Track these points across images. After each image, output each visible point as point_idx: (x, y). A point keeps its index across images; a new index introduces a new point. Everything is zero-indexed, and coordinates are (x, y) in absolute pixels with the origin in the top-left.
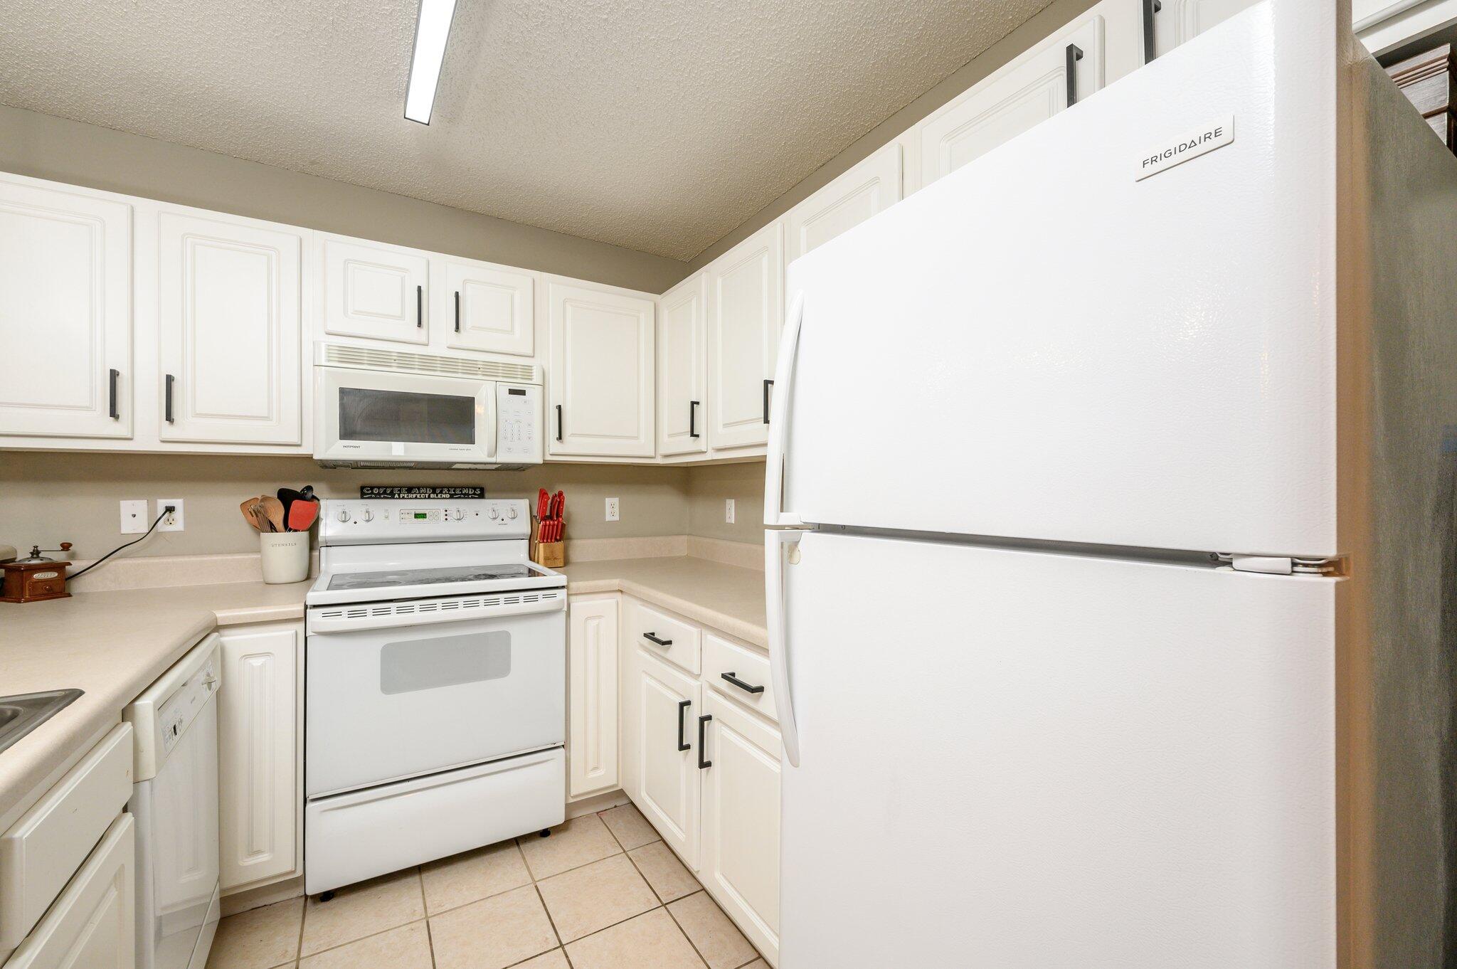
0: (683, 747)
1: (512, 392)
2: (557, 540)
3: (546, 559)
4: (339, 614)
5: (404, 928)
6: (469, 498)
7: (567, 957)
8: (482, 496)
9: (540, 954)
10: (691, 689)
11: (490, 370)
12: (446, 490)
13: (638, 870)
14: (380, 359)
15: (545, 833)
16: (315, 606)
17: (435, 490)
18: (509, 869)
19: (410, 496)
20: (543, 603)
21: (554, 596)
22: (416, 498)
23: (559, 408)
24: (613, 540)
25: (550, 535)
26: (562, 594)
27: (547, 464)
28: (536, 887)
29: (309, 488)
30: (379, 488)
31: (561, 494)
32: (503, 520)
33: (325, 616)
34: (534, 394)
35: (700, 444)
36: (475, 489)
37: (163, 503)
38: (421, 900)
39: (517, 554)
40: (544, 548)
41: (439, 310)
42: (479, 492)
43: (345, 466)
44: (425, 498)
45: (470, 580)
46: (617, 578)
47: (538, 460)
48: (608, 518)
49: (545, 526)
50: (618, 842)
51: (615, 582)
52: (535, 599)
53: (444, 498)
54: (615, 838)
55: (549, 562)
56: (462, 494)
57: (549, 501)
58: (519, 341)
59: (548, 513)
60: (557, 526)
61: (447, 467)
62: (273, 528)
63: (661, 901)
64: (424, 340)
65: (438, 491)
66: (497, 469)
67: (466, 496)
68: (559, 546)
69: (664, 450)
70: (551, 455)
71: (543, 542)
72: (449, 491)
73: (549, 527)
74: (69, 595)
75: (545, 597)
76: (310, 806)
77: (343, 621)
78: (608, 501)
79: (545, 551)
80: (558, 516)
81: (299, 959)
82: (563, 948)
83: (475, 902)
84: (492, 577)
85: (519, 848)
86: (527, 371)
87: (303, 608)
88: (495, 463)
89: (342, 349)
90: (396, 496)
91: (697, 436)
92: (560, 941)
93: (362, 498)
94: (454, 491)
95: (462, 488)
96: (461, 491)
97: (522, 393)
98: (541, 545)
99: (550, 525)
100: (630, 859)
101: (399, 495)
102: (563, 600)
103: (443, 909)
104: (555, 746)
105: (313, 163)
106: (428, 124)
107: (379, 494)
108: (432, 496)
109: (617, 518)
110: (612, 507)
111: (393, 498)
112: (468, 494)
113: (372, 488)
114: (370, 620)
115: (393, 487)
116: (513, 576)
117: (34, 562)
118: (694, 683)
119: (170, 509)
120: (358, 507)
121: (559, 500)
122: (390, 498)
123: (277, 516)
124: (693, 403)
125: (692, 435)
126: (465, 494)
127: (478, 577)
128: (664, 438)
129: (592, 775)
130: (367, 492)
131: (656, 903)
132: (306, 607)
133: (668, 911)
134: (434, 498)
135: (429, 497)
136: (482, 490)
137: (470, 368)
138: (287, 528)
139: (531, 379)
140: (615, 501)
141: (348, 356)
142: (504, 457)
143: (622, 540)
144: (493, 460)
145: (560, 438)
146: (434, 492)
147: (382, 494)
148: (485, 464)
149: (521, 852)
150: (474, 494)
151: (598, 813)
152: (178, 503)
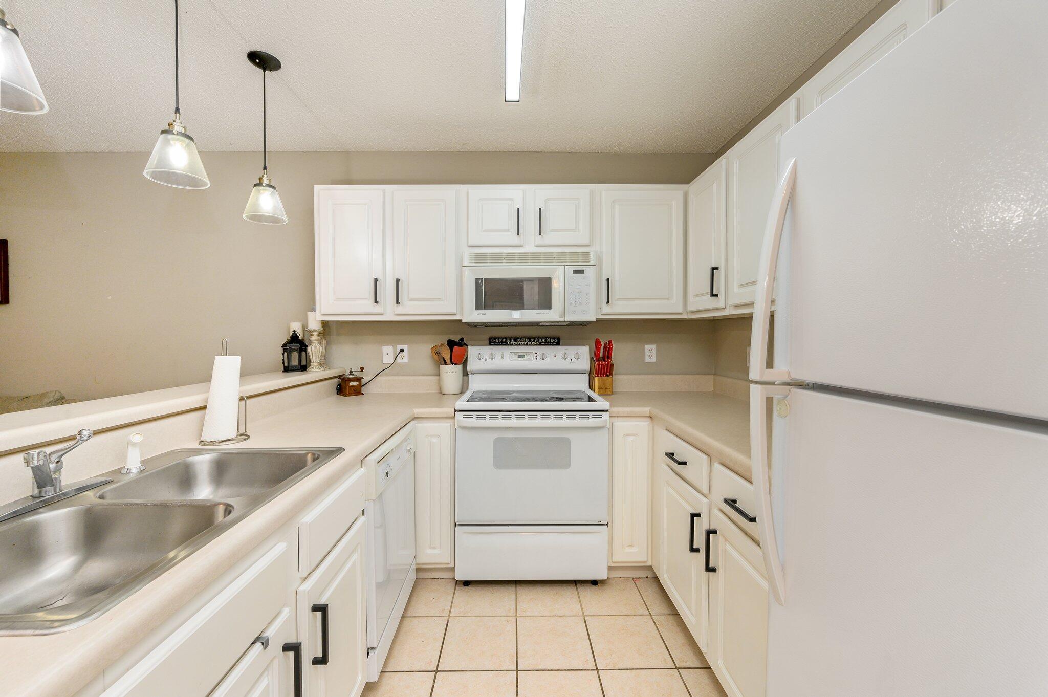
0: (693, 550)
1: (576, 272)
2: (607, 376)
3: (600, 388)
4: (471, 416)
5: (503, 619)
6: (550, 345)
7: (600, 679)
8: (558, 344)
9: (582, 670)
10: (701, 505)
11: (561, 258)
12: (536, 340)
13: (659, 632)
14: (497, 259)
15: (595, 583)
16: (460, 411)
17: (530, 340)
18: (567, 600)
19: (516, 343)
20: (592, 421)
21: (600, 417)
22: (519, 345)
23: (608, 280)
24: (651, 376)
25: (603, 370)
26: (606, 416)
27: (599, 321)
28: (585, 619)
29: (462, 339)
30: (499, 338)
31: (610, 342)
32: (571, 360)
33: (465, 416)
34: (590, 272)
35: (720, 302)
36: (554, 338)
37: (399, 347)
38: (514, 603)
39: (580, 384)
40: (599, 381)
41: (530, 222)
42: (557, 342)
43: (481, 326)
44: (525, 345)
45: (547, 401)
46: (648, 407)
47: (593, 318)
48: (648, 360)
49: (599, 365)
50: (646, 606)
51: (647, 410)
52: (587, 418)
53: (535, 345)
54: (644, 602)
55: (602, 391)
56: (546, 342)
57: (602, 348)
58: (582, 237)
59: (601, 355)
60: (608, 365)
61: (536, 325)
62: (445, 363)
63: (675, 664)
64: (521, 243)
65: (532, 340)
66: (567, 325)
67: (549, 344)
68: (607, 379)
69: (690, 308)
70: (602, 314)
71: (598, 376)
72: (538, 340)
73: (602, 367)
74: (363, 394)
75: (594, 417)
76: (457, 527)
77: (473, 421)
78: (648, 347)
79: (599, 383)
80: (609, 358)
81: (449, 616)
82: (598, 672)
83: (546, 616)
84: (560, 399)
85: (576, 587)
86: (586, 256)
87: (454, 411)
88: (565, 322)
89: (477, 255)
90: (508, 344)
91: (717, 295)
92: (596, 666)
93: (490, 345)
94: (542, 340)
95: (546, 338)
96: (546, 340)
97: (582, 272)
98: (596, 378)
99: (602, 365)
100: (654, 622)
101: (510, 343)
102: (607, 420)
103: (527, 614)
104: (601, 523)
105: (463, 144)
106: (519, 101)
107: (499, 342)
108: (528, 343)
109: (654, 360)
110: (650, 352)
111: (506, 345)
112: (550, 342)
113: (495, 339)
114: (487, 422)
115: (507, 338)
116: (574, 400)
117: (351, 376)
118: (705, 500)
119: (402, 351)
120: (487, 350)
121: (608, 348)
122: (505, 345)
123: (447, 355)
124: (713, 269)
125: (712, 295)
126: (548, 342)
127: (552, 399)
128: (691, 298)
129: (628, 550)
130: (494, 341)
131: (671, 665)
132: (456, 411)
133: (680, 674)
134: (530, 345)
135: (527, 345)
136: (559, 339)
137: (549, 258)
138: (452, 363)
139: (588, 262)
140: (653, 347)
141: (480, 259)
142: (571, 318)
143: (657, 377)
144: (562, 319)
145: (608, 302)
146: (530, 341)
147: (501, 342)
148: (558, 322)
149: (577, 590)
150: (554, 342)
151: (633, 578)
152: (405, 347)
